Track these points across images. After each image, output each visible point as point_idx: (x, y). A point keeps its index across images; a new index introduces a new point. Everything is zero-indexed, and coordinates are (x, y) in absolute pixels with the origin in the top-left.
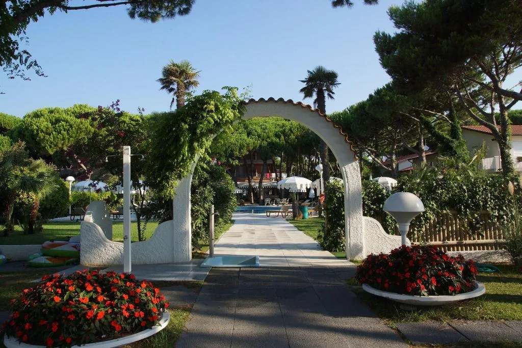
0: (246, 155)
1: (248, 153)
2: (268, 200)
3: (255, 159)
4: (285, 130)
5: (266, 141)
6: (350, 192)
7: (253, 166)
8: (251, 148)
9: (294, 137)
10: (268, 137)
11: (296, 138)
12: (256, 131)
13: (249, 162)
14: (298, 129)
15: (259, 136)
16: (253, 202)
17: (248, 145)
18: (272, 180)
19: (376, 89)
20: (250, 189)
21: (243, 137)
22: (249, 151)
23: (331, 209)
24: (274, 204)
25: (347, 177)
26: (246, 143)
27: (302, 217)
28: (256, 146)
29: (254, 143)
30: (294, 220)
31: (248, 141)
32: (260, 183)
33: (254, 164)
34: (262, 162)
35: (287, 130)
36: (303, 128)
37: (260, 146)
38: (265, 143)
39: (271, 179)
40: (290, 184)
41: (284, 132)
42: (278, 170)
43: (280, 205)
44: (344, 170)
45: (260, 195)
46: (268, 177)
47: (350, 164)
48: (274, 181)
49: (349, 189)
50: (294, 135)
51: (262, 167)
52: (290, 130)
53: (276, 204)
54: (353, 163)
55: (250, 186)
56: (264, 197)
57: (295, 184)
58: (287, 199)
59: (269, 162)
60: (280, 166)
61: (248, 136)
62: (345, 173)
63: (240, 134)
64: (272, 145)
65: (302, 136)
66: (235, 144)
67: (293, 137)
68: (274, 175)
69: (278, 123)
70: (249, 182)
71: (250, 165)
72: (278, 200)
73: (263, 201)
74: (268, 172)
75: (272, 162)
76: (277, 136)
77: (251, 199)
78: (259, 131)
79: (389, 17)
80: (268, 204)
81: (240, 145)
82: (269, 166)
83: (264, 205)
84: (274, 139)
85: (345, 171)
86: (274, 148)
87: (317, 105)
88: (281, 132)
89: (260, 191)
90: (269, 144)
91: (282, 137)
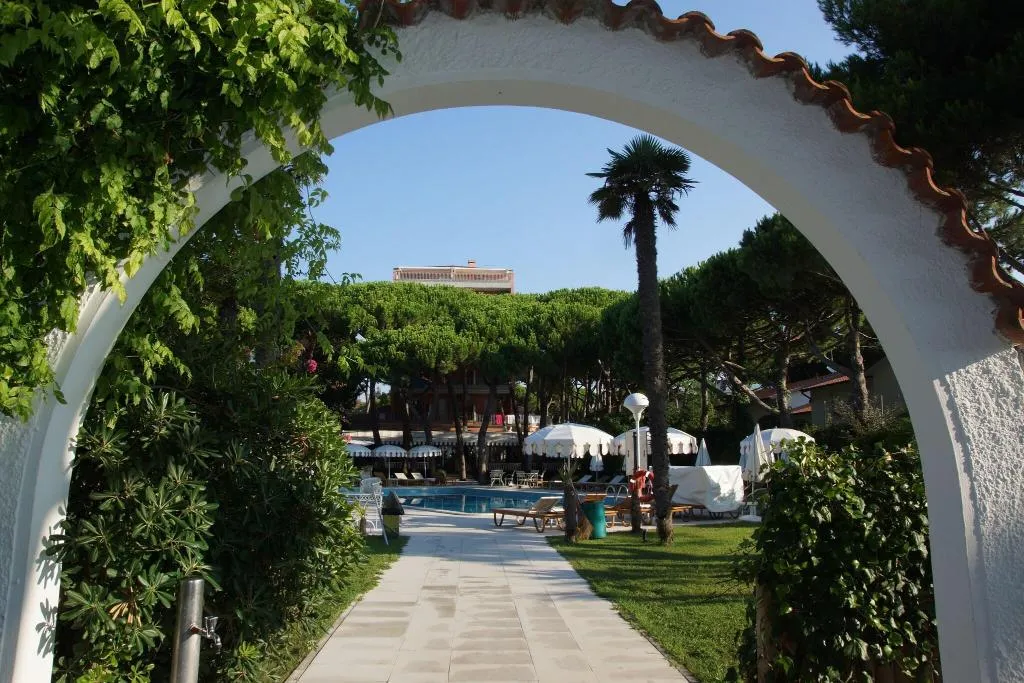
0: (452, 373)
1: (455, 368)
2: (497, 474)
3: (472, 383)
4: (537, 321)
5: (497, 343)
6: (986, 528)
7: (468, 398)
8: (463, 357)
9: (559, 335)
10: (502, 334)
11: (562, 338)
12: (475, 321)
13: (458, 390)
14: (567, 319)
15: (482, 332)
16: (465, 476)
17: (457, 349)
18: (508, 429)
19: (760, 219)
20: (461, 447)
21: (445, 333)
22: (458, 363)
23: (788, 577)
24: (511, 484)
25: (963, 438)
26: (453, 346)
27: (588, 534)
28: (475, 354)
29: (470, 346)
30: (566, 541)
31: (457, 342)
32: (482, 434)
33: (471, 395)
34: (486, 391)
35: (543, 321)
36: (578, 317)
37: (484, 353)
38: (494, 348)
39: (504, 425)
40: (559, 443)
41: (536, 325)
42: (521, 408)
43: (524, 486)
44: (943, 398)
45: (480, 461)
46: (499, 422)
47: (973, 368)
48: (510, 431)
49: (979, 511)
50: (558, 332)
51: (486, 402)
52: (550, 320)
53: (515, 483)
54: (991, 360)
55: (460, 441)
56: (488, 466)
57: (571, 443)
58: (540, 473)
59: (502, 390)
60: (525, 401)
61: (457, 331)
62: (947, 413)
63: (440, 325)
64: (509, 351)
65: (577, 335)
66: (428, 347)
67: (555, 335)
68: (511, 418)
69: (523, 306)
70: (459, 432)
71: (461, 397)
72: (520, 474)
73: (488, 473)
74: (499, 412)
75: (508, 392)
76: (521, 331)
77: (462, 470)
78: (482, 320)
79: (822, 15)
80: (497, 483)
81: (440, 350)
82: (502, 398)
83: (488, 483)
84: (516, 340)
85: (951, 404)
86: (512, 360)
87: (633, 236)
88: (529, 324)
89: (480, 451)
90: (503, 349)
91: (533, 335)
